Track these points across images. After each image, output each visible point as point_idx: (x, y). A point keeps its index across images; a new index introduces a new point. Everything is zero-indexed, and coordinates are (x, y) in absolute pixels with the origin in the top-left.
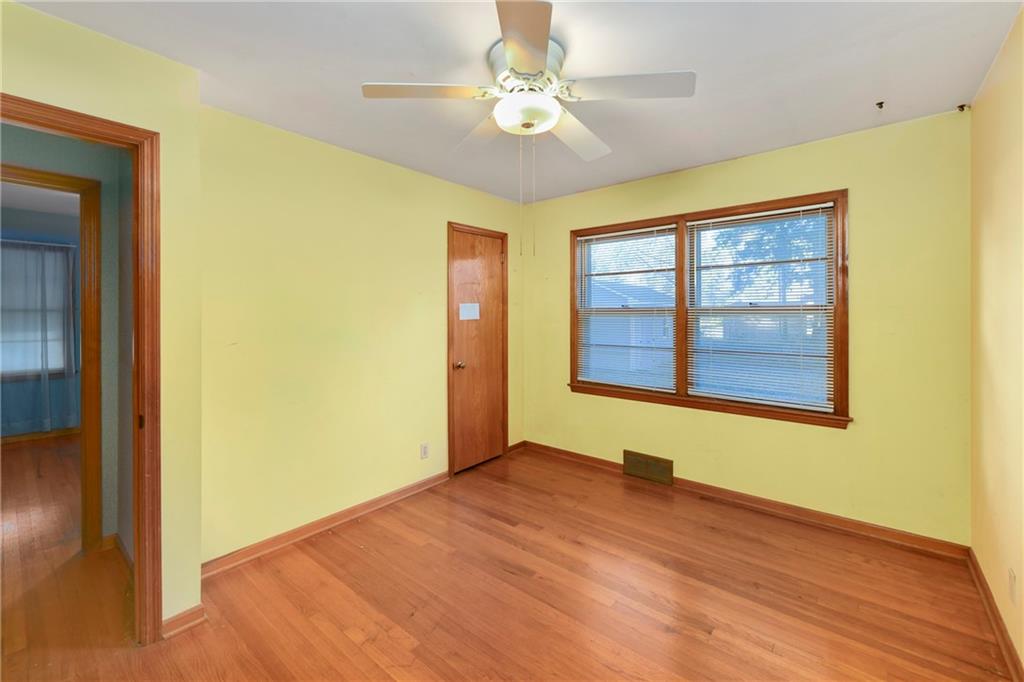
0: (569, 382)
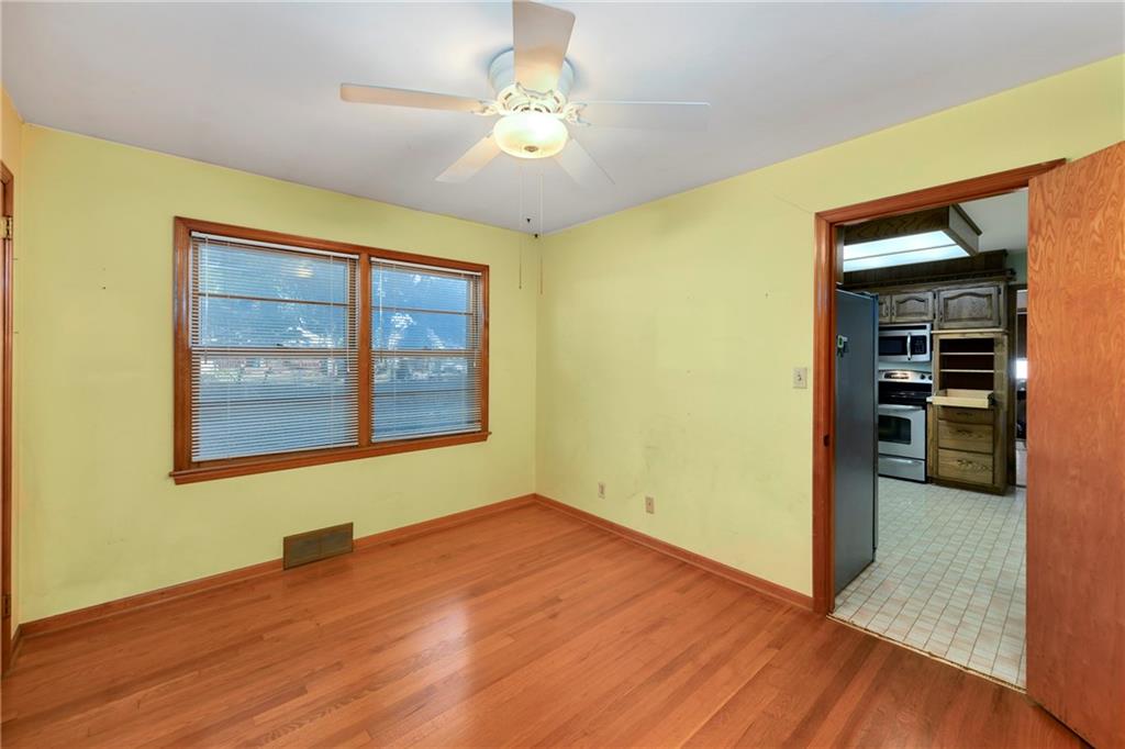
0: (171, 470)
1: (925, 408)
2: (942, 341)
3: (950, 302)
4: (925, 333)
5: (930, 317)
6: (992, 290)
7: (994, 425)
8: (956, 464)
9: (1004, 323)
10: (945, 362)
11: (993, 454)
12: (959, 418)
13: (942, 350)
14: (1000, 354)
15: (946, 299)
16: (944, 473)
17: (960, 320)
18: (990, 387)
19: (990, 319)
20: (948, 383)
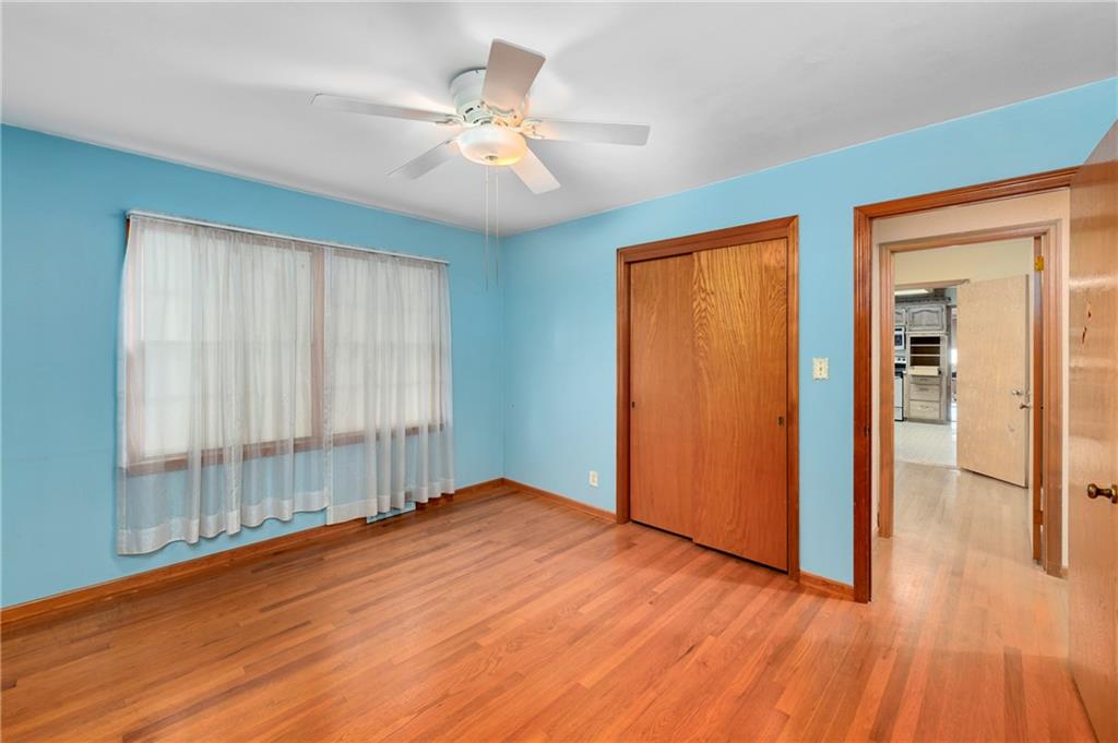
1: (902, 377)
2: (912, 338)
3: (916, 315)
4: (902, 333)
5: (904, 324)
6: (939, 309)
7: (940, 385)
8: (919, 409)
9: (945, 327)
10: (914, 350)
11: (940, 402)
12: (921, 381)
13: (912, 343)
14: (943, 345)
15: (914, 313)
16: (913, 414)
17: (921, 325)
18: (938, 364)
19: (937, 325)
20: (915, 362)
